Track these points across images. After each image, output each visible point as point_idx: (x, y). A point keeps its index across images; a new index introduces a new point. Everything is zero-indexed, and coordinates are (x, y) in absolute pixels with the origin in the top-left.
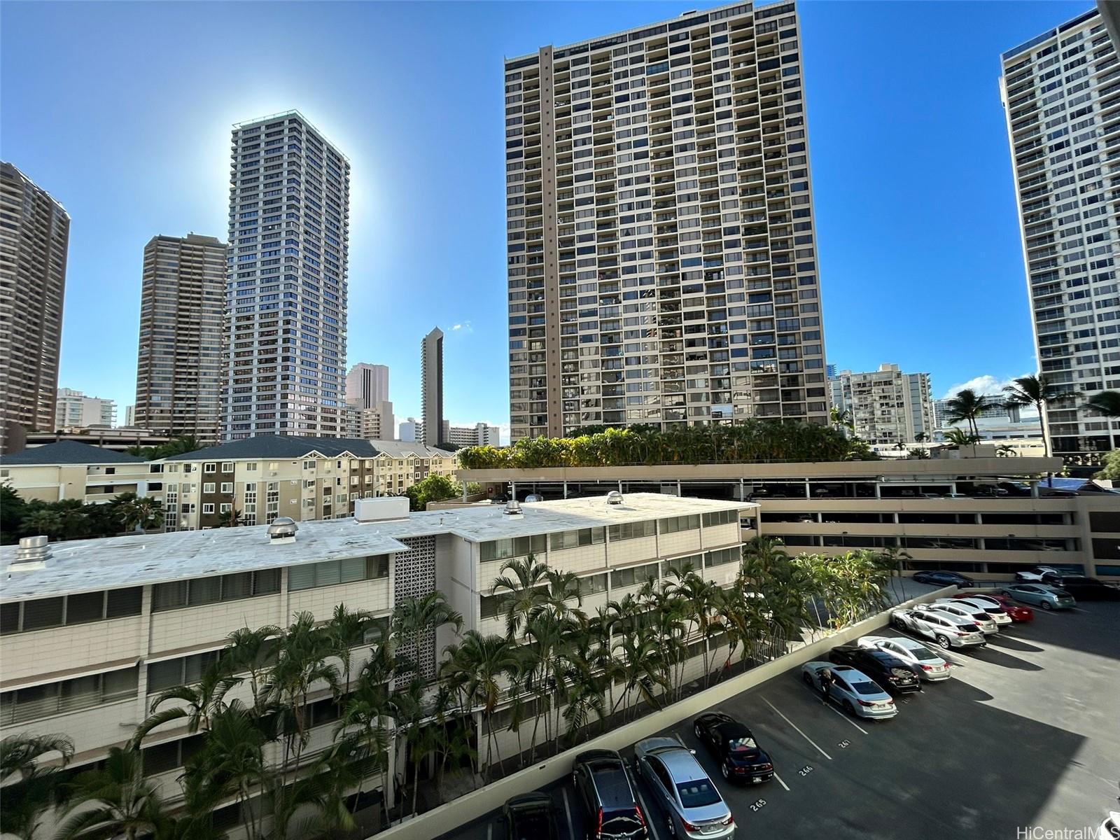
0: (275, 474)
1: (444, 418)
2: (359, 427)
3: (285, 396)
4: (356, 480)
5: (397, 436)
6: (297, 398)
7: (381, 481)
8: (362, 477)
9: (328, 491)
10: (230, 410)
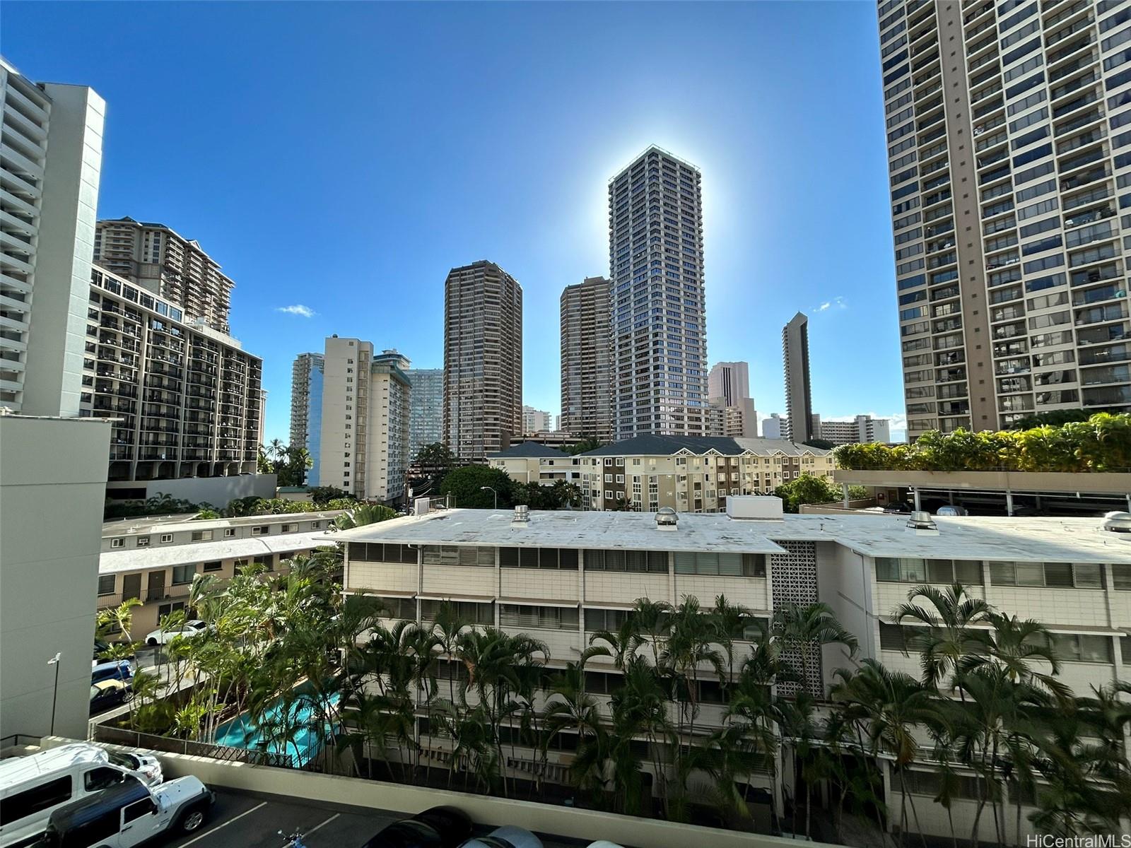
0: (654, 469)
1: (813, 412)
2: (721, 425)
3: (657, 400)
4: (722, 477)
5: (760, 433)
6: (667, 401)
7: (748, 479)
8: (728, 474)
9: (698, 486)
10: (618, 415)
